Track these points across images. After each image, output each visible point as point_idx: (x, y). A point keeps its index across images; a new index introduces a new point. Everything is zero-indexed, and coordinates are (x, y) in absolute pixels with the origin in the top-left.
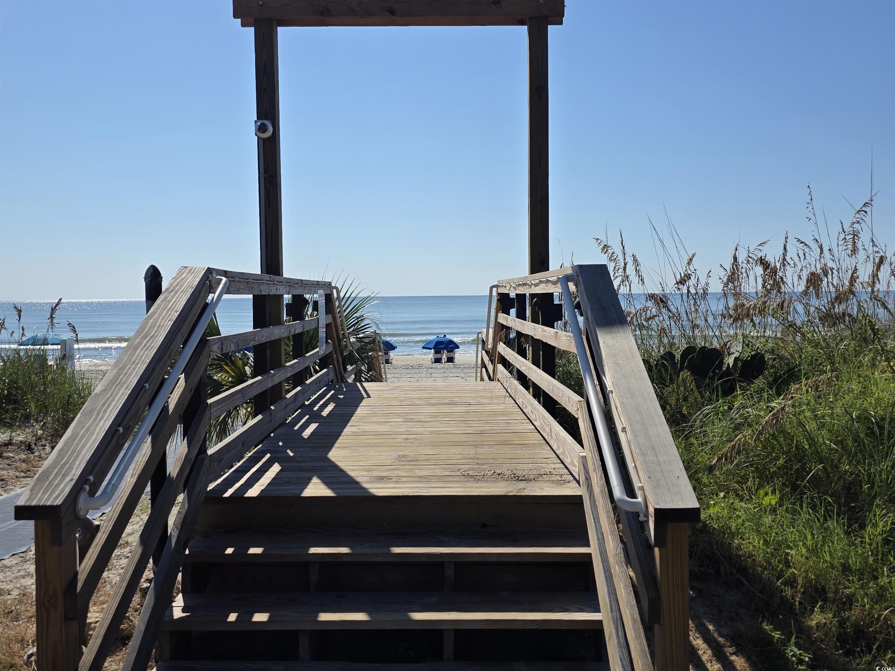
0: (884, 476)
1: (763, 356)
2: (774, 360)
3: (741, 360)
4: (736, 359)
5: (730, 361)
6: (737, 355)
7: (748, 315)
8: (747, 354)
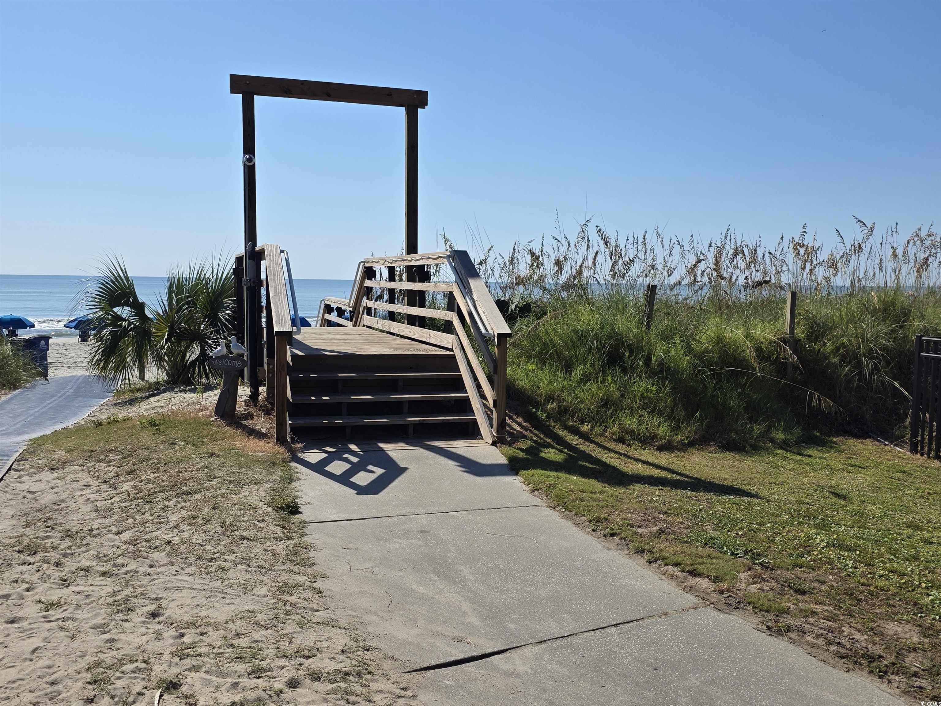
0: (582, 355)
1: (530, 305)
2: (536, 307)
3: (519, 307)
4: (516, 306)
5: (513, 307)
6: (517, 303)
7: (523, 282)
8: (522, 303)
